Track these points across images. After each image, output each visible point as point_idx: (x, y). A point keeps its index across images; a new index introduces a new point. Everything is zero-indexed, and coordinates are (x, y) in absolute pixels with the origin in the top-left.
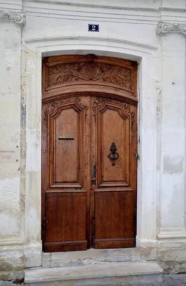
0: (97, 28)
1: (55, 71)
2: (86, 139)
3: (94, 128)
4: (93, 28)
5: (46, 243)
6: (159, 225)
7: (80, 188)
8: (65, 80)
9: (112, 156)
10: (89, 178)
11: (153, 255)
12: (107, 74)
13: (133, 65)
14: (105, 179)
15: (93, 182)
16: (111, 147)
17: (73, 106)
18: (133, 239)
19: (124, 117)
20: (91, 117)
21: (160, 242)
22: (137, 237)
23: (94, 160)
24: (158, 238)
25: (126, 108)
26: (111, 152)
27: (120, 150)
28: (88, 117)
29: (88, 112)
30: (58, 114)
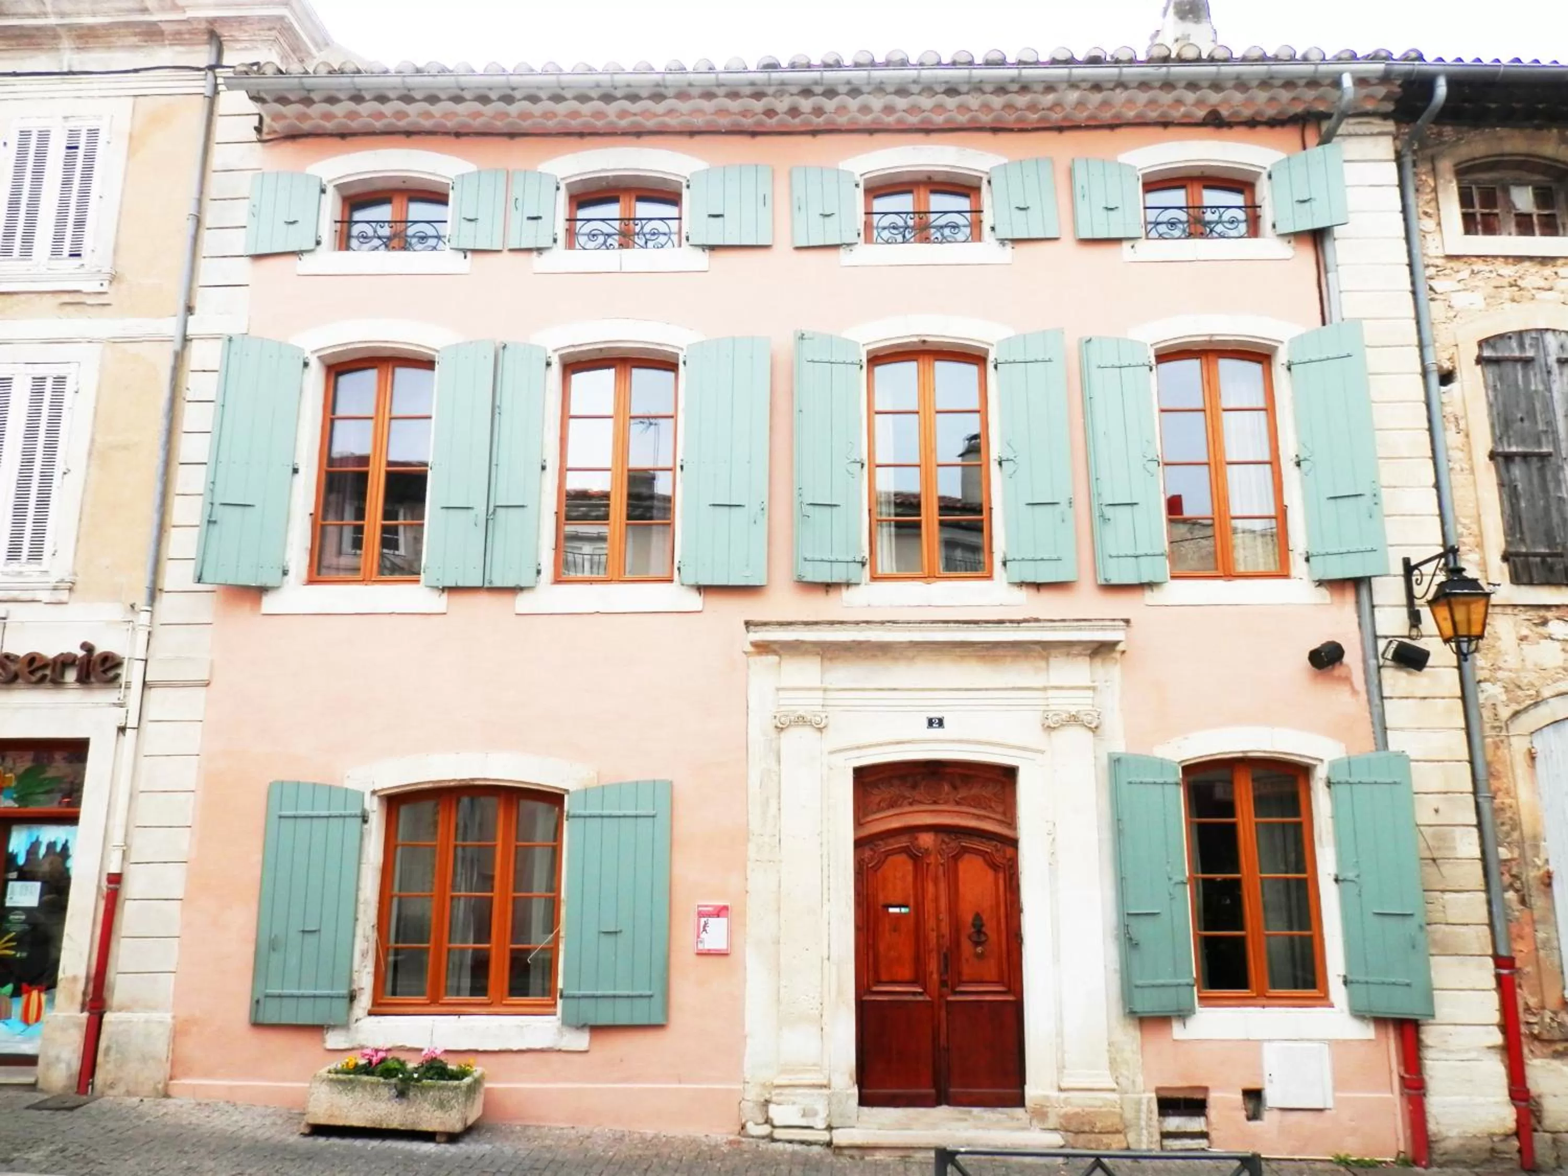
0: (941, 723)
1: (875, 791)
2: (929, 906)
3: (943, 885)
4: (936, 723)
5: (864, 1091)
6: (1061, 1068)
7: (921, 994)
8: (892, 805)
9: (975, 938)
10: (935, 976)
11: (1052, 1122)
12: (963, 793)
13: (1008, 775)
14: (965, 978)
15: (943, 983)
16: (974, 920)
17: (905, 850)
18: (1020, 1091)
19: (994, 866)
20: (937, 867)
21: (1063, 1095)
22: (1027, 1088)
23: (946, 942)
24: (1061, 1090)
25: (997, 850)
26: (973, 930)
27: (989, 929)
28: (932, 867)
29: (932, 860)
30: (881, 863)
